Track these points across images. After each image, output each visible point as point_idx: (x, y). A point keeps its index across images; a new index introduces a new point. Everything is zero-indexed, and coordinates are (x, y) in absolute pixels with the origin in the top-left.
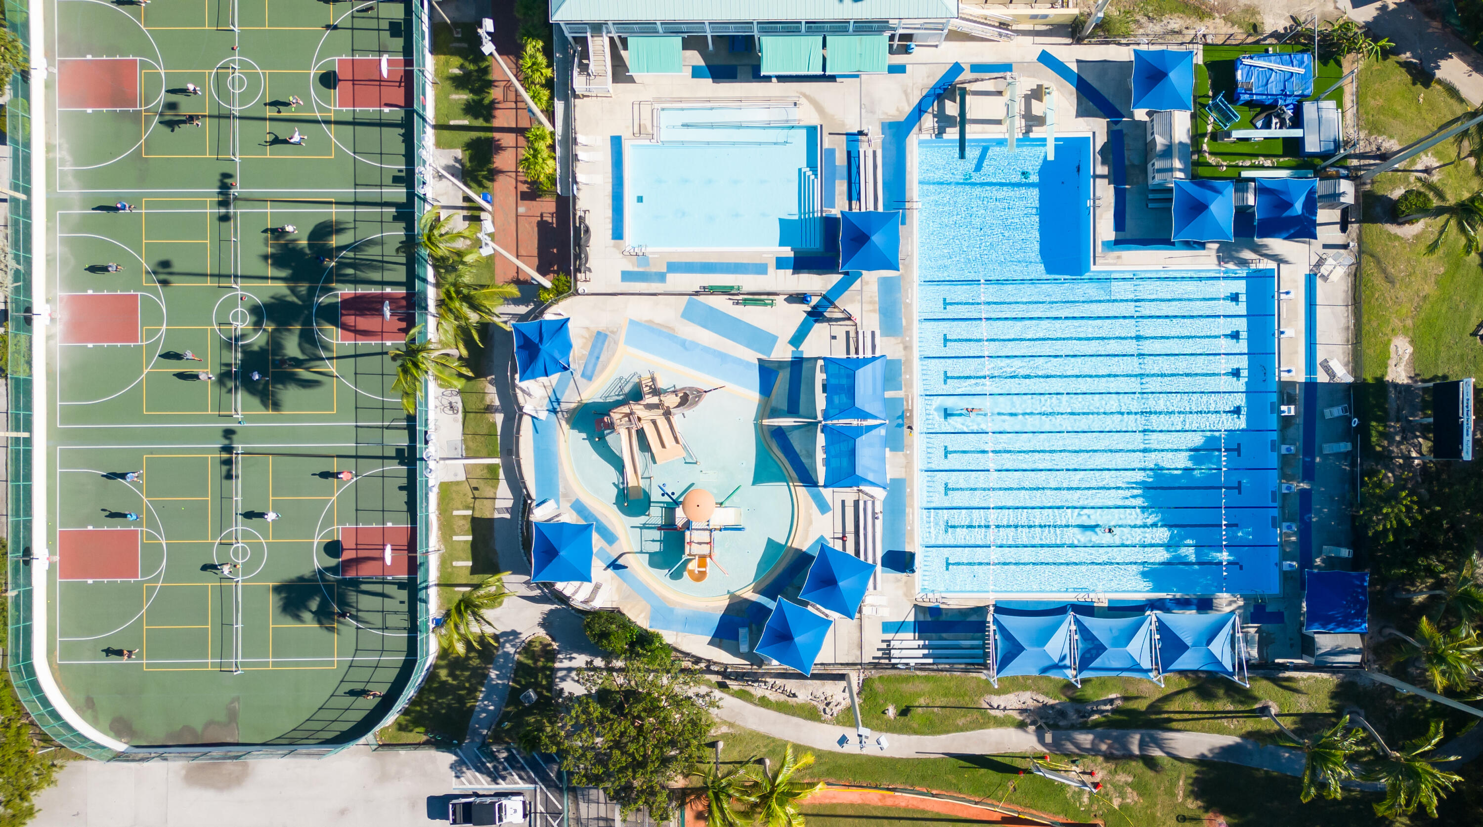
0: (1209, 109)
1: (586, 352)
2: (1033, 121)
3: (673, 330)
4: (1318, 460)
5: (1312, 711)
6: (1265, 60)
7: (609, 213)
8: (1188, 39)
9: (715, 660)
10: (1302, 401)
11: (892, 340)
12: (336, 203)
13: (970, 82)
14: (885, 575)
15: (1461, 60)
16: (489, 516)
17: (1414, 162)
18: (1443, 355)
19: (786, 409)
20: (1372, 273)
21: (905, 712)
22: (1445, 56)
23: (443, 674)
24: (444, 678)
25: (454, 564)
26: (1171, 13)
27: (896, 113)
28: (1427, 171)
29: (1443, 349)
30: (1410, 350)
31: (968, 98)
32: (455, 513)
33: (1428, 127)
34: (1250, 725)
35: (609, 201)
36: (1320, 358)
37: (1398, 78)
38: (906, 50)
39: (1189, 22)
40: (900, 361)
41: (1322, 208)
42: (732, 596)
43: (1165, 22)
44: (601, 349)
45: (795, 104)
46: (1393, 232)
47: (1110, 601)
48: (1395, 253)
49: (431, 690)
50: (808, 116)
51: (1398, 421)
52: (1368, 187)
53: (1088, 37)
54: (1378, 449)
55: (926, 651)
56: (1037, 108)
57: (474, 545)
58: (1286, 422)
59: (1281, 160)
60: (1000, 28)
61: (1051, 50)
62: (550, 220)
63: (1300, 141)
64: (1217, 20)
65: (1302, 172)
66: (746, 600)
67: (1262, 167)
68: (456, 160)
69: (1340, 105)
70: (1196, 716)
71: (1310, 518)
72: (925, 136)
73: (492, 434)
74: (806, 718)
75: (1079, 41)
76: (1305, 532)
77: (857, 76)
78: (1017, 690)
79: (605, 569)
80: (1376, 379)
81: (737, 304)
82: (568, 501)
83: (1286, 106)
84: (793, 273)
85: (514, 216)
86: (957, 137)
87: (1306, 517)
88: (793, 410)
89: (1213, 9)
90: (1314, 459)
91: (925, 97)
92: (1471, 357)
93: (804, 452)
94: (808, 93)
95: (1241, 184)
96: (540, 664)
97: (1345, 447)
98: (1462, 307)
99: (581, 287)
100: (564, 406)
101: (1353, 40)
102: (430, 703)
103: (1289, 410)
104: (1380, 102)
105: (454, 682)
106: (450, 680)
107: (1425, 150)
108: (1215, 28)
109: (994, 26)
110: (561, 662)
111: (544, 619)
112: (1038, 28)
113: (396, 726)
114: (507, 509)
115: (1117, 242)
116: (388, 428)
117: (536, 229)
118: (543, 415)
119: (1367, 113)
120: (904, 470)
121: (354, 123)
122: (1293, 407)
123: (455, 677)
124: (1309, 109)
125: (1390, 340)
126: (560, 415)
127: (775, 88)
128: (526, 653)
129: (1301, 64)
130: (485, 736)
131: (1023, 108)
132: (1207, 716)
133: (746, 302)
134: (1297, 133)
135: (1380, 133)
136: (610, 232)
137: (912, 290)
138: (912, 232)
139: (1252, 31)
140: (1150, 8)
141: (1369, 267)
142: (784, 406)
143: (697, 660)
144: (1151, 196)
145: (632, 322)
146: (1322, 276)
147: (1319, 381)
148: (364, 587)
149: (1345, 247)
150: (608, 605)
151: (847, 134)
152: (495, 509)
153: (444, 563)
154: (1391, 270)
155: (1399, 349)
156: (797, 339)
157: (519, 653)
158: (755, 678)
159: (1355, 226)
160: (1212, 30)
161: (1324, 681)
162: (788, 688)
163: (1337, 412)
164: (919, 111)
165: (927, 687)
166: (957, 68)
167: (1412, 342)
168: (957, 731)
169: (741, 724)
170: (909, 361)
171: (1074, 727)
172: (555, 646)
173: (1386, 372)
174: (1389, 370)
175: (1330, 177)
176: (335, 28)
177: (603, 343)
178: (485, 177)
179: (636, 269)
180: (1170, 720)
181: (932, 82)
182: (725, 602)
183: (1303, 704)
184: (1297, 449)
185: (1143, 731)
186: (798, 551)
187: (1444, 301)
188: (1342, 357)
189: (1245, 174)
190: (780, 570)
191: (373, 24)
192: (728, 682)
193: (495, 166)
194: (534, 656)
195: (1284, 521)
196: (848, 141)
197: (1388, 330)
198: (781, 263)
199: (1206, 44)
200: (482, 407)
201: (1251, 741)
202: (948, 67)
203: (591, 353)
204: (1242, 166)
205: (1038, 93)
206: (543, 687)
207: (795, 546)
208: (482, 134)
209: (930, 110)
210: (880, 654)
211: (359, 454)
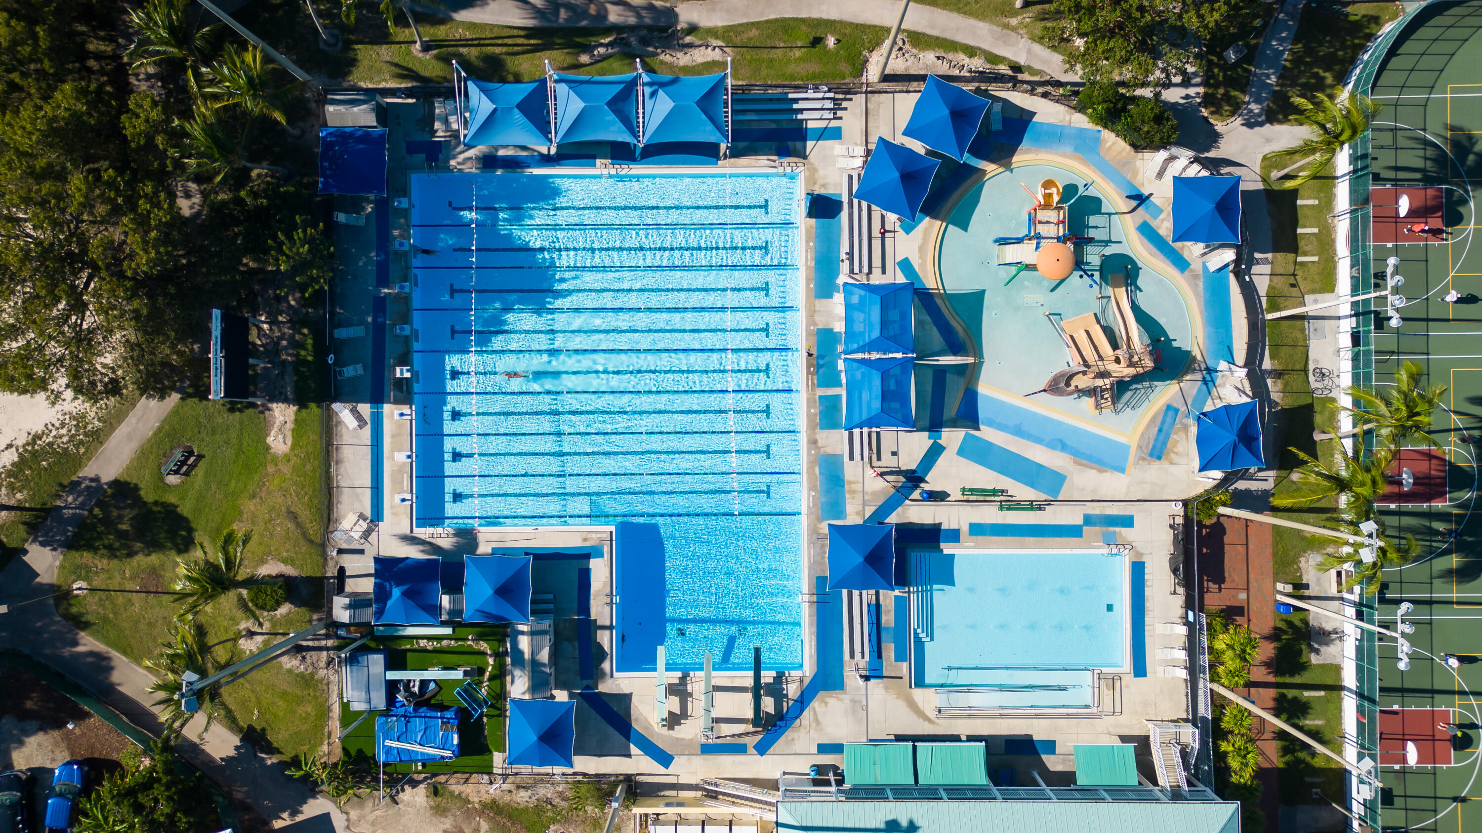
0: (486, 702)
1: (1174, 436)
2: (679, 690)
3: (1075, 462)
4: (370, 319)
5: (375, 47)
6: (428, 754)
7: (1148, 592)
8: (510, 779)
9: (1027, 95)
10: (386, 382)
11: (830, 451)
12: (1452, 603)
13: (748, 733)
14: (838, 192)
15: (211, 757)
16: (1278, 255)
17: (265, 642)
18: (233, 435)
19: (948, 375)
20: (311, 522)
21: (817, 41)
22: (228, 760)
23: (1329, 78)
24: (1327, 75)
25: (1317, 202)
26: (527, 809)
27: (828, 700)
28: (251, 634)
29: (235, 441)
30: (270, 440)
31: (750, 715)
32: (1316, 259)
33: (249, 682)
34: (441, 32)
35: (1148, 605)
36: (367, 430)
37: (280, 736)
38: (820, 769)
39: (507, 798)
40: (822, 428)
41: (369, 594)
42: (1008, 166)
43: (534, 799)
44: (1156, 440)
45: (940, 711)
46: (289, 567)
47: (594, 166)
48: (287, 545)
49: (1342, 62)
50: (926, 699)
51: (284, 361)
52: (315, 617)
53: (621, 781)
54: (305, 331)
55: (795, 106)
56: (674, 704)
57: (1295, 224)
58: (404, 361)
59: (408, 647)
60: (716, 792)
61: (661, 769)
62: (1211, 584)
63: (390, 665)
64: (476, 800)
65: (390, 632)
66: (993, 161)
67: (429, 638)
68: (1317, 652)
69: (345, 706)
70: (500, 42)
71: (377, 255)
72: (796, 674)
73: (1275, 347)
74: (924, 34)
75: (629, 779)
76: (383, 240)
77: (871, 740)
78: (694, 67)
79: (1151, 194)
80: (306, 407)
81: (1003, 491)
82: (1192, 271)
83: (404, 705)
84: (940, 524)
85: (1251, 589)
86: (763, 673)
87: (383, 256)
88: (941, 372)
89: (481, 813)
90: (374, 320)
91: (797, 717)
92: (203, 434)
93: (927, 327)
94: (926, 723)
95: (455, 621)
96: (1221, 91)
97: (341, 333)
98: (214, 487)
99: (1179, 509)
100: (1198, 376)
101: (332, 777)
102: (1343, 47)
103: (402, 373)
104: (301, 710)
105: (1316, 70)
106: (1321, 73)
107: (253, 656)
108: (479, 792)
109: (725, 794)
110: (1198, 94)
111: (1216, 141)
112: (673, 793)
113: (1382, 21)
114: (1258, 263)
115: (587, 556)
116: (1393, 353)
117: (1226, 574)
118: (1223, 365)
119: (316, 697)
120: (817, 308)
121: (1433, 692)
122: (398, 375)
123: (1316, 76)
124: (379, 701)
125: (293, 448)
126: (1203, 366)
127: (963, 728)
128: (1238, 103)
129: (389, 750)
130: (1281, 12)
131: (690, 704)
132: (488, 42)
133: (994, 492)
134: (392, 675)
135: (302, 676)
136: (1146, 571)
137: (808, 506)
138: (810, 569)
139: (439, 787)
140: (550, 814)
141: (313, 529)
142: (949, 377)
143: (1045, 95)
144: (551, 606)
145: (1122, 470)
146: (365, 519)
147: (369, 405)
148: (1418, 176)
149: (341, 551)
150: (1147, 155)
151: (882, 677)
152: (1272, 263)
153: (1328, 201)
154: (290, 525)
155: (281, 440)
156: (934, 452)
157: (1244, 103)
158: (982, 76)
159: (329, 574)
160: (483, 788)
161: (364, 79)
162: (946, 65)
163: (349, 371)
164: (803, 702)
165: (792, 68)
166: (762, 749)
167: (268, 448)
168: (758, 23)
169: (995, 28)
170: (812, 427)
171: (631, 29)
172: (1205, 112)
173: (296, 414)
174: (293, 417)
175: (359, 625)
176: (1455, 799)
177: (1154, 447)
178: (1286, 633)
179: (1117, 529)
180: (527, 37)
181: (789, 734)
182: (1017, 159)
183: (385, 52)
184: (392, 330)
185: (555, 25)
186: (935, 217)
187: (233, 494)
188: (344, 431)
189: (448, 631)
190: (955, 196)
191: (1412, 803)
192: (1010, 73)
193: (1273, 645)
194: (1228, 99)
195: (406, 252)
196: (881, 669)
197: (294, 460)
198: (954, 536)
199: (490, 773)
200: (1286, 377)
201: (441, 16)
202: (771, 750)
203: (1168, 436)
204: (451, 639)
205: (673, 720)
206: (1217, 65)
207: (938, 223)
208: (1288, 680)
209: (791, 703)
210: (845, 104)
211: (1425, 323)
